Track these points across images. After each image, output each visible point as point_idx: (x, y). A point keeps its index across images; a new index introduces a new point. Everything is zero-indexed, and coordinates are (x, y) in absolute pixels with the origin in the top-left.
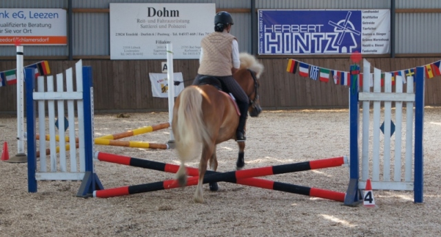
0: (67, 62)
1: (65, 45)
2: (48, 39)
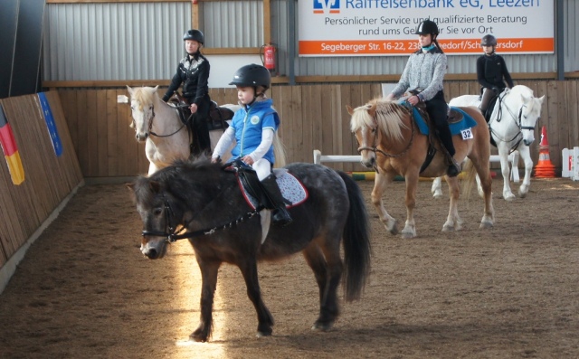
0: (554, 83)
1: (552, 52)
2: (521, 43)
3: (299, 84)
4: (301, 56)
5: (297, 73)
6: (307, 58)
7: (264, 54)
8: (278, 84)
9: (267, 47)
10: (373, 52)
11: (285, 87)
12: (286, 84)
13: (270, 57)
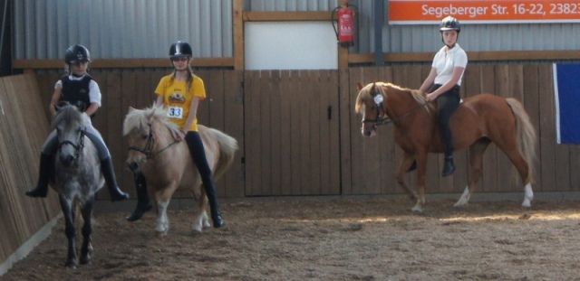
3: (390, 63)
4: (391, 23)
5: (385, 49)
6: (401, 26)
7: (338, 21)
8: (358, 65)
9: (342, 10)
10: (498, 17)
11: (367, 68)
12: (369, 64)
13: (346, 24)
